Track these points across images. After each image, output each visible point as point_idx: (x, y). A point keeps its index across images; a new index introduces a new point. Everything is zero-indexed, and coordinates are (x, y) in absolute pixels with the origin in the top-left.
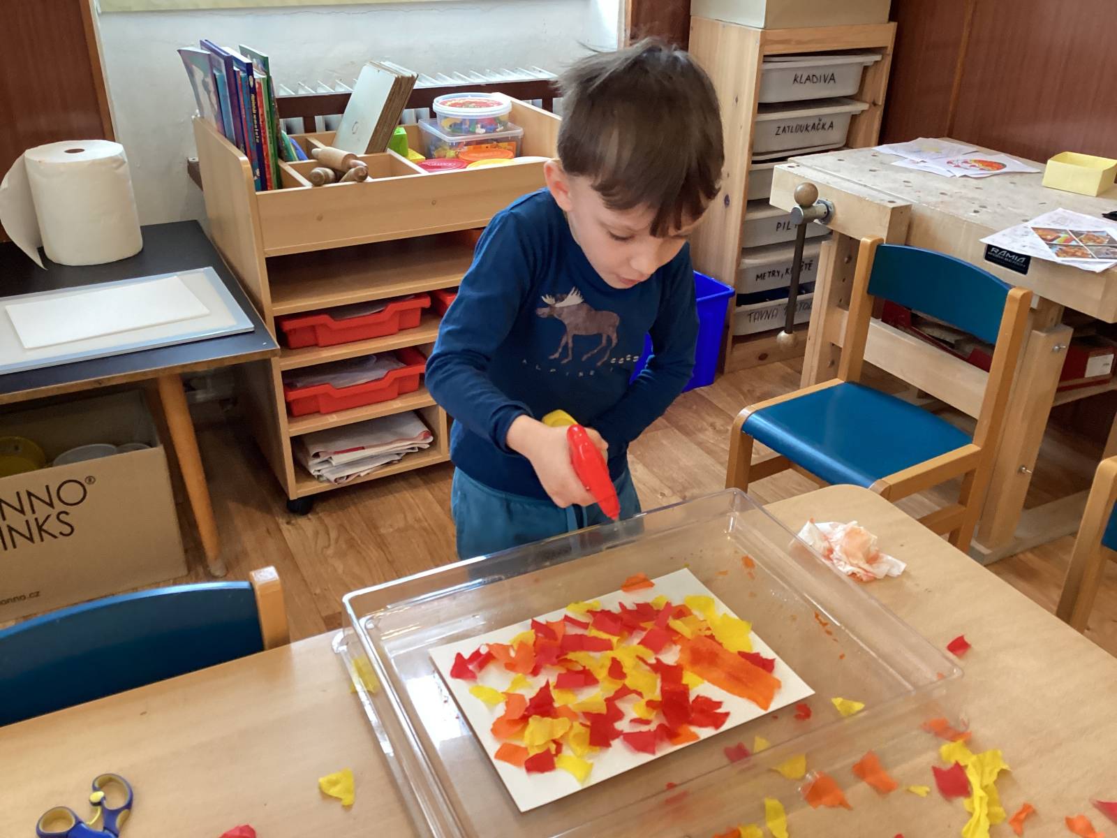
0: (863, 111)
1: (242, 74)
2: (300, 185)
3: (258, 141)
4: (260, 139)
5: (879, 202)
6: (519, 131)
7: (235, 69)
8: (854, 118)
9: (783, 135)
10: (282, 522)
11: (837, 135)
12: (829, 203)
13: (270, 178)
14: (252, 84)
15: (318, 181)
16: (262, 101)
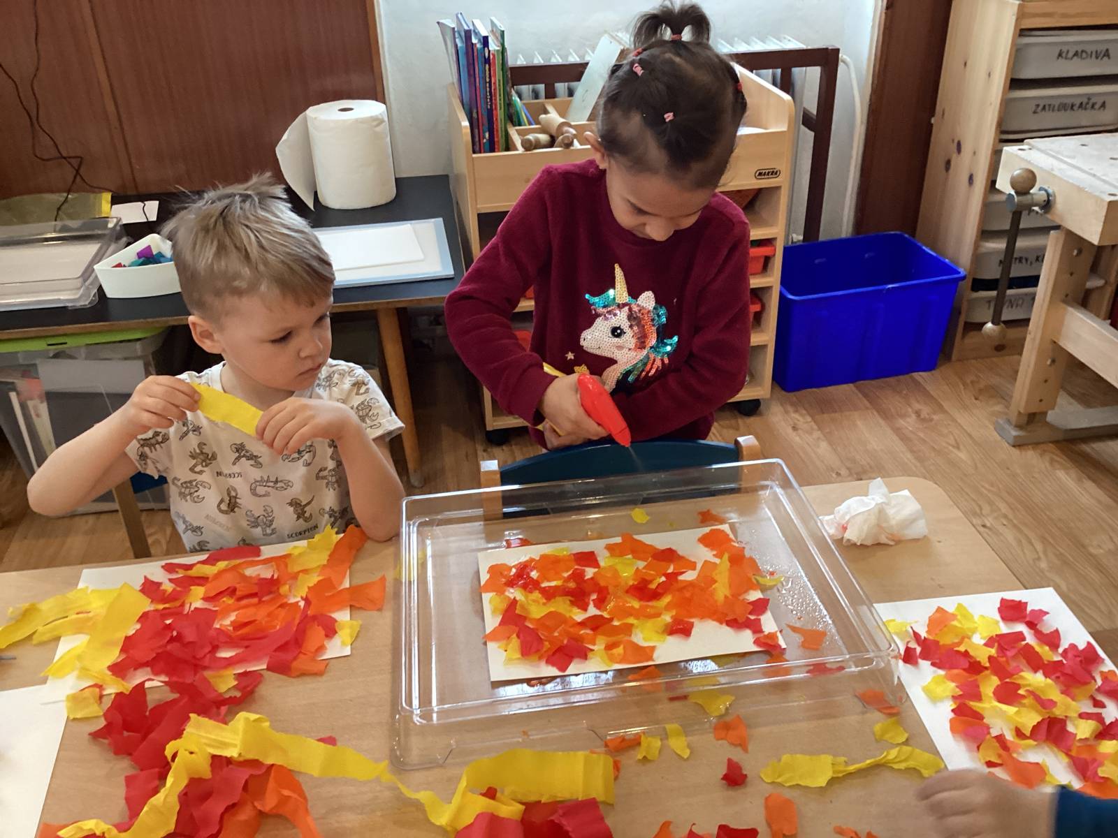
1: (479, 46)
2: (516, 149)
3: (489, 107)
4: (491, 106)
5: (1097, 194)
7: (474, 41)
9: (1042, 114)
10: (480, 448)
11: (1110, 116)
12: (1050, 191)
13: (498, 142)
14: (487, 55)
15: (530, 146)
16: (495, 70)
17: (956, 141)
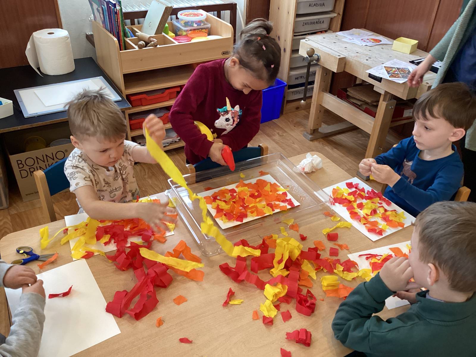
0: (335, 17)
1: (113, 8)
2: (134, 48)
4: (118, 31)
5: (334, 56)
6: (209, 25)
7: (110, 6)
8: (332, 19)
9: (305, 26)
11: (325, 26)
12: (318, 55)
13: (123, 45)
14: (116, 11)
15: (140, 47)
16: (119, 16)
17: (278, 36)
